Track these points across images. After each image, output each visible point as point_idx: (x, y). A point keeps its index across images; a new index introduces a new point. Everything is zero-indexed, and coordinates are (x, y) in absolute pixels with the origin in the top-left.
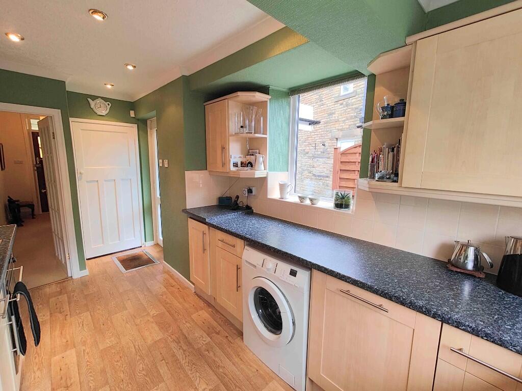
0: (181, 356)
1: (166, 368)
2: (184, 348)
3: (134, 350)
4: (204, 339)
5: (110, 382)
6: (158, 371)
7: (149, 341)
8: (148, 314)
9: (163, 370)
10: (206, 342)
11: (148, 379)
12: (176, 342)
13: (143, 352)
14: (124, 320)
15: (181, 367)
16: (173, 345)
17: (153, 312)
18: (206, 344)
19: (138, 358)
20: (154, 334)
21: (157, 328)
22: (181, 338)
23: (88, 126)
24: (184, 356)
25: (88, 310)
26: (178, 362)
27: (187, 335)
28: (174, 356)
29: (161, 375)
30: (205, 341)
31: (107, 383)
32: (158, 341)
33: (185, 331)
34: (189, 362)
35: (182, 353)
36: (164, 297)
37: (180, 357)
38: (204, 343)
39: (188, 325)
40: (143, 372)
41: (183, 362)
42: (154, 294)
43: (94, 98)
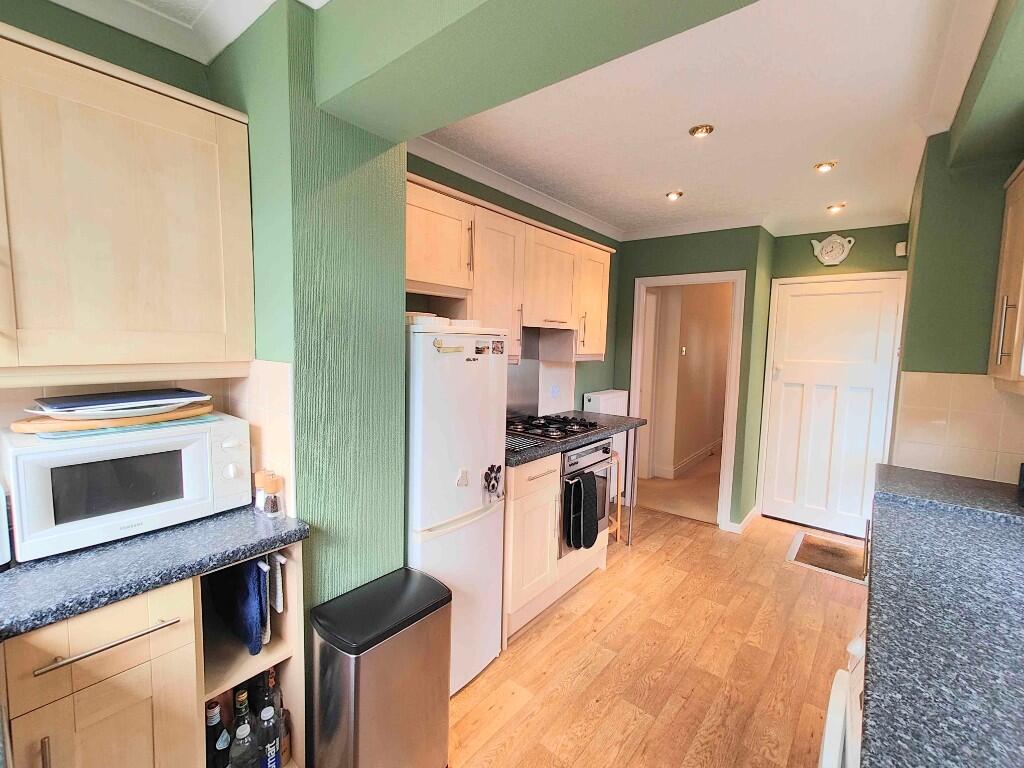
0: (710, 724)
1: (676, 710)
2: (728, 722)
3: (674, 652)
4: (775, 752)
5: (621, 653)
6: (664, 702)
7: (700, 664)
8: (744, 635)
9: (672, 708)
10: (771, 758)
11: (646, 694)
12: (729, 704)
13: (679, 665)
14: (706, 613)
15: (692, 734)
16: (719, 700)
17: (754, 639)
18: (769, 762)
19: (667, 664)
20: (717, 662)
21: (729, 660)
22: (742, 707)
23: (804, 289)
24: (714, 728)
25: (689, 571)
26: (697, 723)
27: (756, 714)
28: (703, 711)
29: (662, 708)
30: (772, 755)
31: (618, 651)
32: (710, 675)
33: (761, 706)
34: (707, 743)
35: (717, 724)
36: (803, 637)
37: (706, 723)
38: (767, 755)
39: (780, 706)
40: (652, 683)
41: (702, 732)
42: (791, 619)
43: (822, 237)
